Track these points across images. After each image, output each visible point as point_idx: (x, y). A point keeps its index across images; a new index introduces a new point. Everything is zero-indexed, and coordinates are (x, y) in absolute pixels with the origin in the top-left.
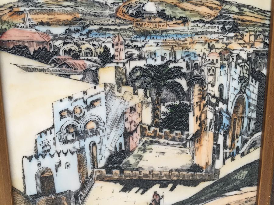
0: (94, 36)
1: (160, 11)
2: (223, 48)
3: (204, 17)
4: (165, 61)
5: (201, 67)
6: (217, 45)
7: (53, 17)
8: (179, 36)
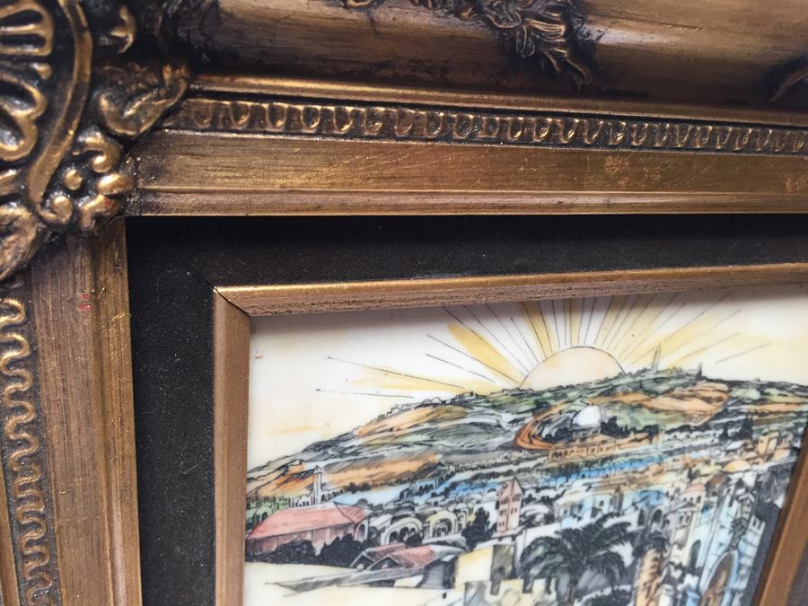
0: (461, 494)
1: (606, 421)
2: (716, 472)
3: (691, 419)
4: (599, 516)
5: (665, 516)
6: (704, 470)
8: (636, 464)
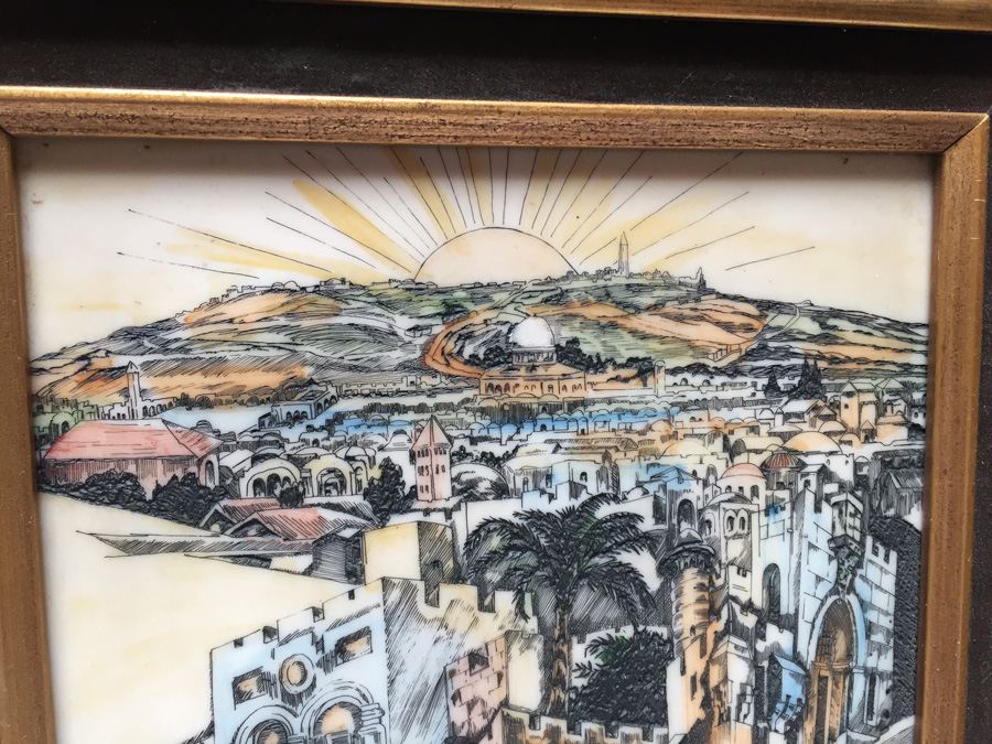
0: (352, 432)
1: (563, 344)
2: (774, 448)
3: (705, 355)
4: (584, 497)
5: (701, 512)
6: (752, 442)
7: (221, 379)
8: (628, 418)
